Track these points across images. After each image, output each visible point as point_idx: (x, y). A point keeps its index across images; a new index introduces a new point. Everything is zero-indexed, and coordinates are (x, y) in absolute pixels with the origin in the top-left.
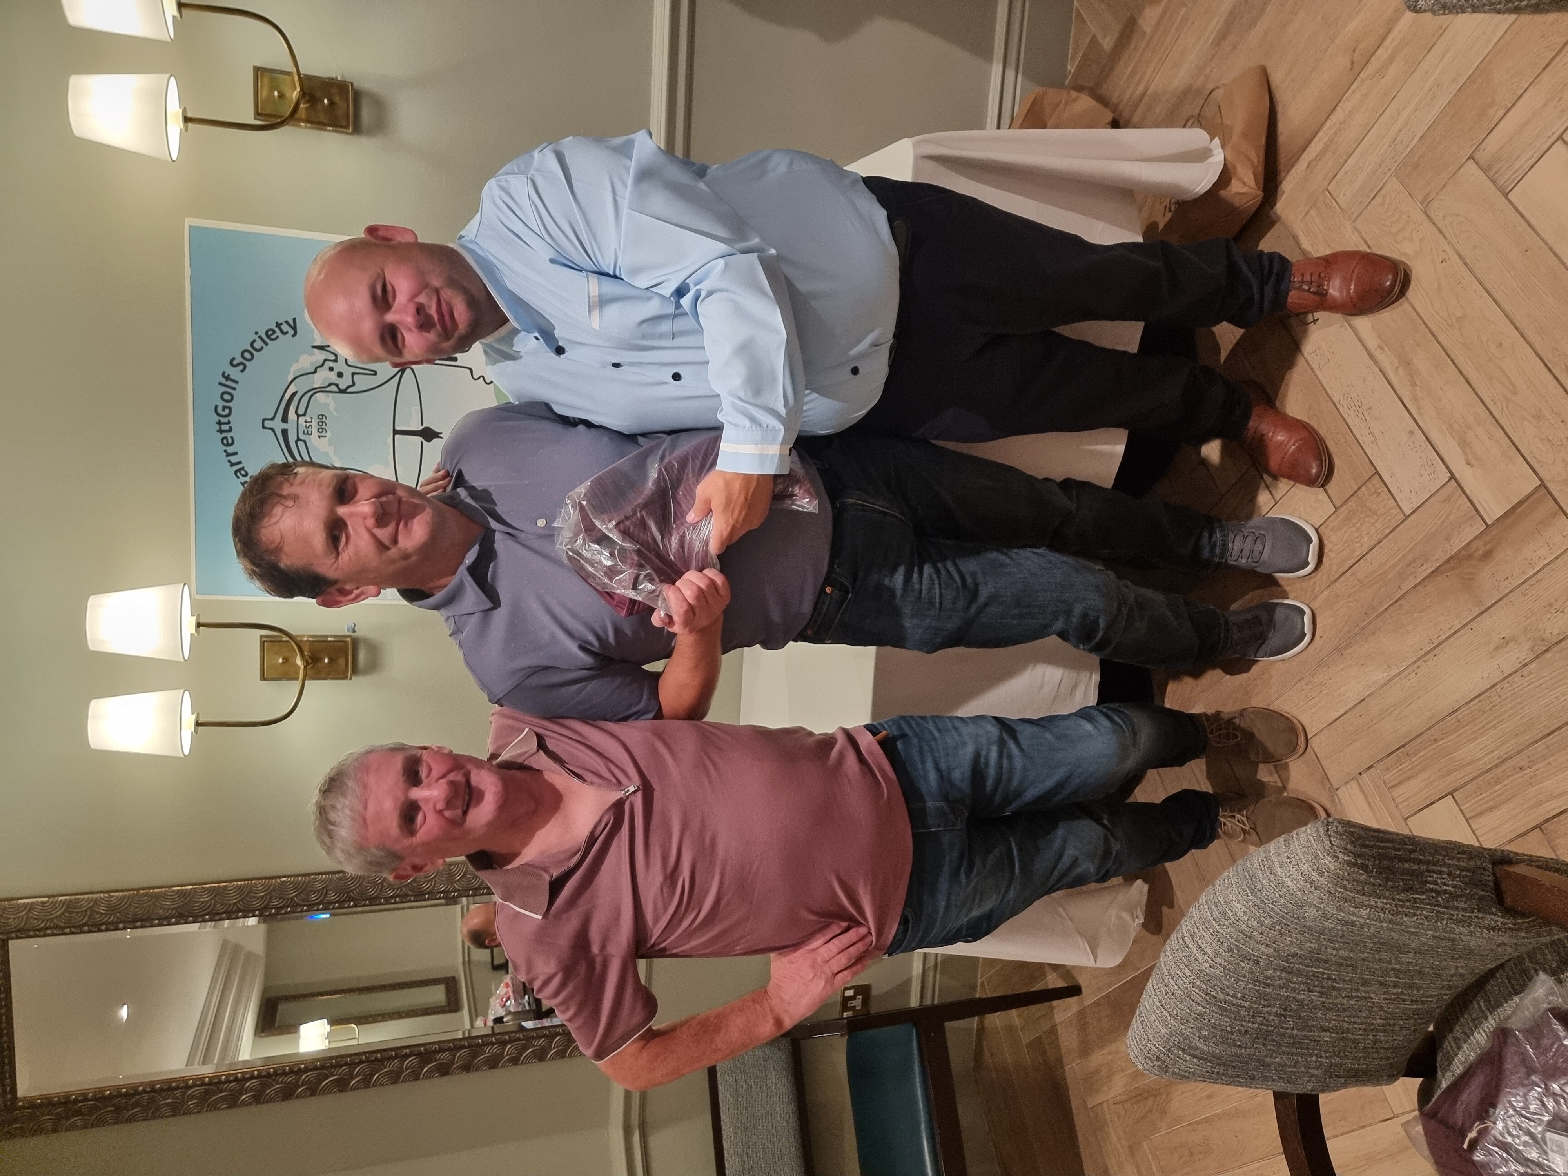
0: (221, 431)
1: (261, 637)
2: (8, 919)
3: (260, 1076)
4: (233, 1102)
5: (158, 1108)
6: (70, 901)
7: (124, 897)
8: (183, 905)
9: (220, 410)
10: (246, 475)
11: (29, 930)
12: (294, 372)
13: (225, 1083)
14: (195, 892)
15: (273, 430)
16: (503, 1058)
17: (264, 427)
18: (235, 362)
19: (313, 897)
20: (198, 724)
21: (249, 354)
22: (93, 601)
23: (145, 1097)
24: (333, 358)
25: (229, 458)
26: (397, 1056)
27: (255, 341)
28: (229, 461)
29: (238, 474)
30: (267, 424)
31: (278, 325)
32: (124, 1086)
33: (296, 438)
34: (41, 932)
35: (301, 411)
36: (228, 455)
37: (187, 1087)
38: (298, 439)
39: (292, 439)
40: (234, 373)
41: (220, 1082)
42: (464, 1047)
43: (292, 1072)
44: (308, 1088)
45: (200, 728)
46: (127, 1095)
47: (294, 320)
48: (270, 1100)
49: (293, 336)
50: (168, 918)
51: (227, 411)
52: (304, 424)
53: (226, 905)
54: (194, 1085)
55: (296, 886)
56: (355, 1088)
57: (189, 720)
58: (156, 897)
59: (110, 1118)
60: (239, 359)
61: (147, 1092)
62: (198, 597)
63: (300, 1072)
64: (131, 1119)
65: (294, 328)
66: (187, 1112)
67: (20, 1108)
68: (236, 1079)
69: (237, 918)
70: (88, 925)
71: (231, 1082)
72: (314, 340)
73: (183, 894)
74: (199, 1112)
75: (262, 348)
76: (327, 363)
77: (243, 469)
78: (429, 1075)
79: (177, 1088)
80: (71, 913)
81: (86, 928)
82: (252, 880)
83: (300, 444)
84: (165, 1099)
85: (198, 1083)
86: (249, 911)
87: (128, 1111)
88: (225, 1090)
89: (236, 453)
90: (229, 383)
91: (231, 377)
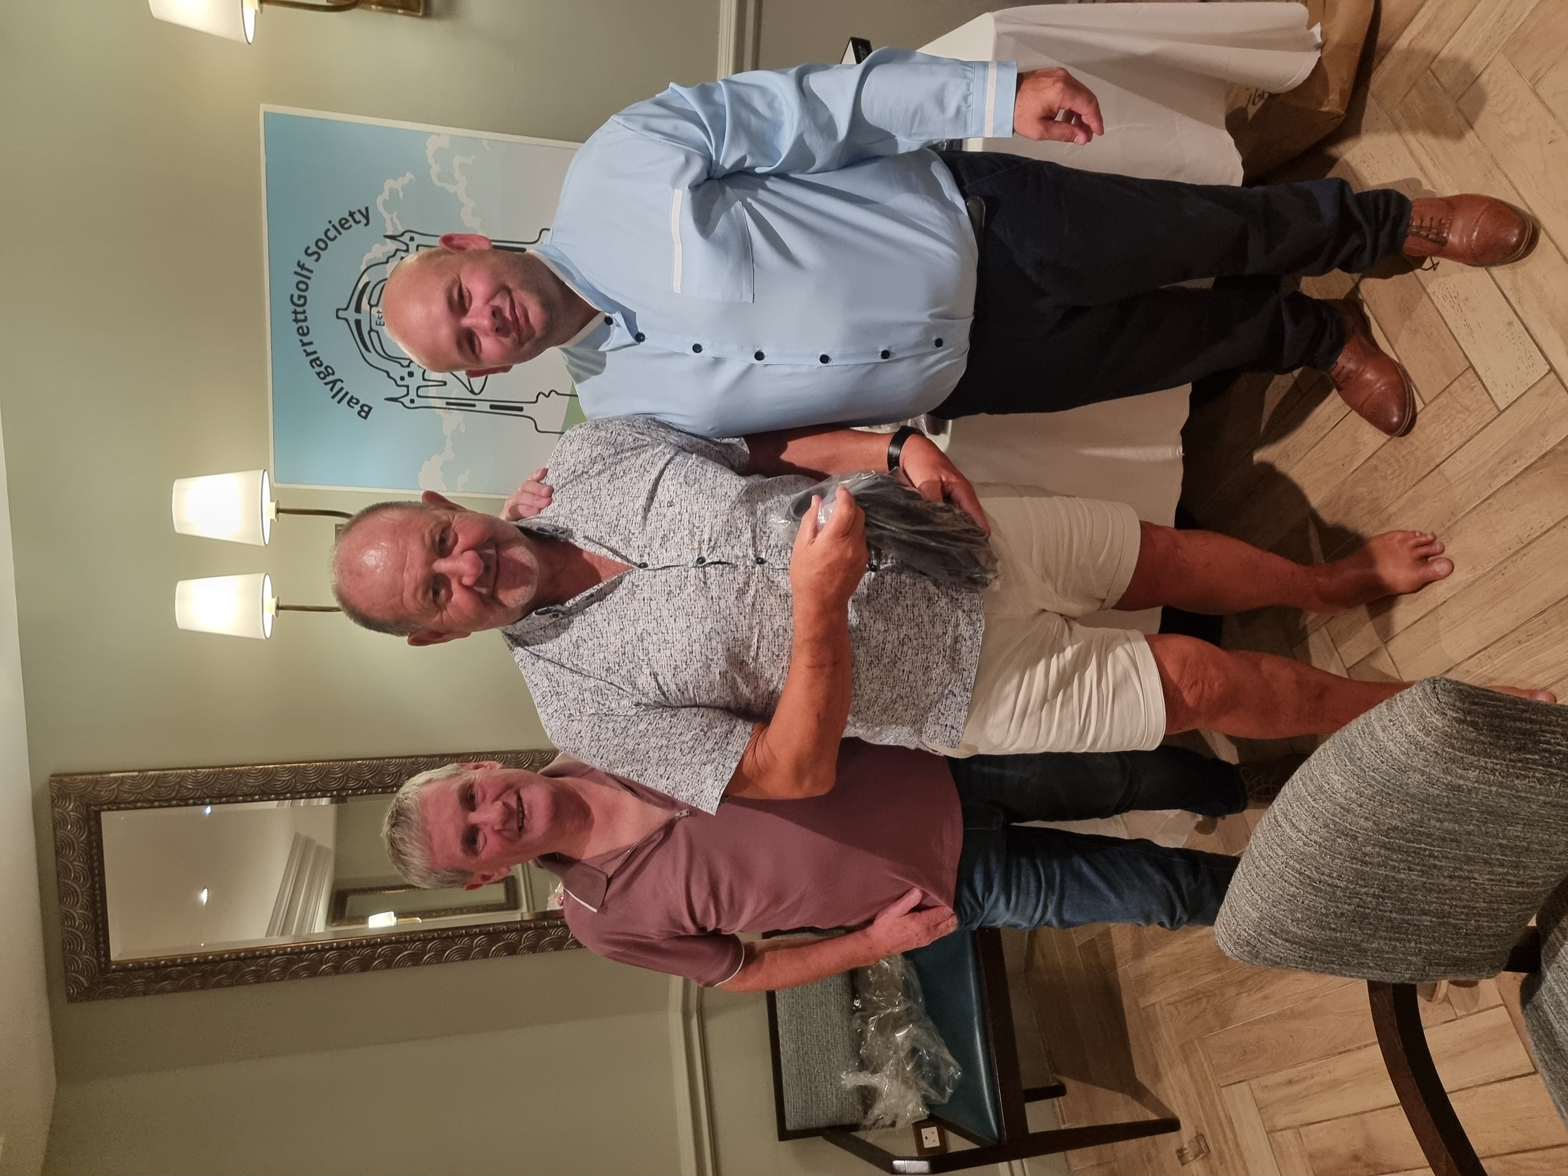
0: (296, 321)
1: (337, 526)
2: (101, 791)
3: (338, 948)
4: (313, 972)
5: (243, 975)
6: (159, 776)
7: (209, 774)
8: (266, 783)
9: (295, 299)
10: (321, 365)
11: (120, 803)
12: (367, 262)
13: (306, 953)
14: (277, 772)
15: (346, 320)
16: (568, 940)
17: (338, 317)
18: (310, 251)
19: (388, 780)
20: (279, 608)
21: (323, 244)
22: (178, 485)
23: (231, 964)
24: (404, 248)
25: (305, 348)
26: (467, 935)
27: (328, 230)
28: (305, 351)
29: (314, 364)
30: (341, 314)
31: (351, 214)
32: (210, 953)
33: (368, 329)
34: (133, 805)
35: (373, 302)
36: (304, 344)
37: (270, 956)
38: (371, 330)
39: (365, 329)
40: (309, 262)
41: (301, 952)
42: (530, 929)
43: (369, 945)
44: (384, 961)
45: (281, 611)
46: (213, 961)
47: (367, 209)
48: (348, 971)
49: (367, 225)
50: (252, 795)
51: (302, 301)
52: (377, 315)
53: (306, 784)
54: (277, 955)
55: (371, 768)
56: (427, 963)
57: (270, 604)
58: (241, 774)
59: (197, 983)
60: (313, 248)
61: (233, 960)
62: (276, 485)
63: (376, 945)
64: (218, 985)
65: (367, 217)
66: (271, 980)
67: (115, 971)
68: (316, 950)
69: (316, 797)
70: (177, 800)
71: (311, 952)
72: (386, 230)
73: (266, 772)
74: (281, 980)
75: (336, 237)
76: (398, 253)
77: (318, 358)
78: (497, 954)
79: (261, 956)
80: (160, 787)
81: (174, 802)
82: (329, 761)
83: (373, 334)
84: (249, 966)
85: (281, 952)
86: (328, 791)
87: (215, 977)
88: (306, 960)
89: (311, 343)
90: (304, 272)
91: (306, 266)
